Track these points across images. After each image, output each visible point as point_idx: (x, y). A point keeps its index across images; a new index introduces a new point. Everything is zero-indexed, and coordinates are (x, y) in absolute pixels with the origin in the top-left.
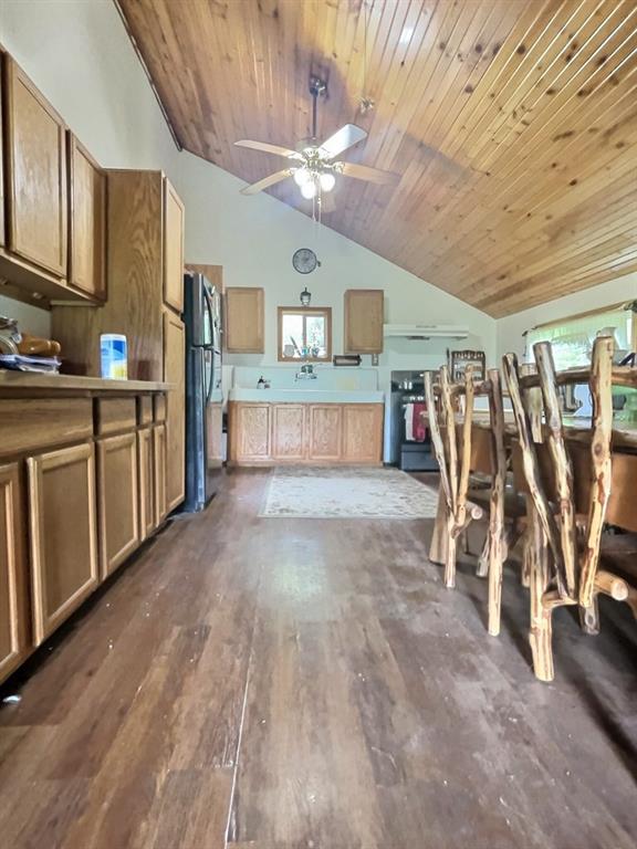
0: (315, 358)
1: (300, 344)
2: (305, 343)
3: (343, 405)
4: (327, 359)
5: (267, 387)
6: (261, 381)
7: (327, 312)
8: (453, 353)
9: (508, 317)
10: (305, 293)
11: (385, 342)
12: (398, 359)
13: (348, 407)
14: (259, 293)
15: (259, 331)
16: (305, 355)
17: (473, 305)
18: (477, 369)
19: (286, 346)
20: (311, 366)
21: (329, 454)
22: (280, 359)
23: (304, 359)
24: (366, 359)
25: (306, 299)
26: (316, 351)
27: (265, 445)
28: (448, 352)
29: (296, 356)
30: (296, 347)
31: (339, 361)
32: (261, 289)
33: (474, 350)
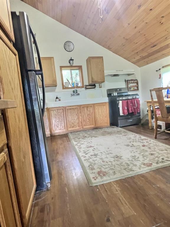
0: (77, 87)
1: (70, 81)
2: (72, 81)
3: (94, 104)
4: (83, 87)
5: (59, 100)
6: (57, 98)
7: (80, 68)
8: (127, 81)
9: (148, 65)
10: (71, 60)
11: (106, 78)
12: (109, 85)
13: (96, 105)
14: (52, 59)
15: (54, 76)
16: (73, 86)
17: (132, 63)
18: (135, 86)
19: (65, 83)
20: (77, 90)
21: (90, 125)
22: (63, 88)
23: (73, 87)
24: (97, 85)
25: (71, 62)
26: (77, 84)
27: (63, 125)
28: (125, 80)
29: (70, 86)
30: (69, 83)
31: (88, 87)
32: (53, 58)
33: (134, 79)
